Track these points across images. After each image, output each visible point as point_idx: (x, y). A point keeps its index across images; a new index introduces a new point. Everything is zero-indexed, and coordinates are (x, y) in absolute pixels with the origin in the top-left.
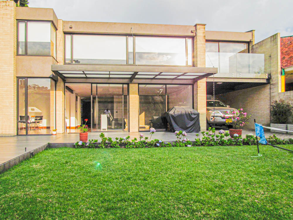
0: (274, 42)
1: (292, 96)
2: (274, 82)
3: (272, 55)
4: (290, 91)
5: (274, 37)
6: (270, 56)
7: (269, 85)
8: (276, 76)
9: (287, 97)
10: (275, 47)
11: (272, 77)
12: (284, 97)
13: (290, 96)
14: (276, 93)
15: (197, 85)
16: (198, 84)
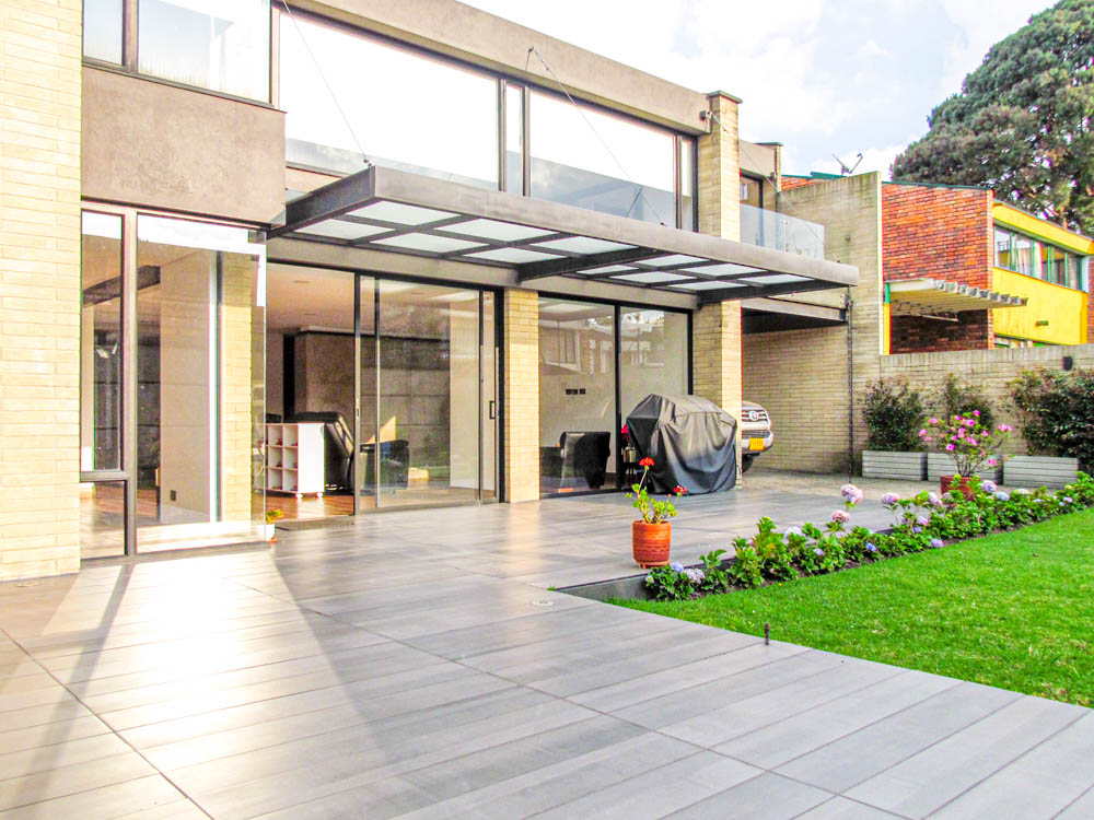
0: (864, 197)
1: (926, 368)
2: (862, 322)
3: (853, 237)
4: (921, 354)
5: (864, 181)
6: (849, 240)
7: (844, 329)
8: (870, 303)
9: (909, 369)
10: (866, 212)
11: (857, 305)
12: (900, 369)
13: (920, 369)
14: (872, 357)
15: (721, 316)
16: (724, 313)
